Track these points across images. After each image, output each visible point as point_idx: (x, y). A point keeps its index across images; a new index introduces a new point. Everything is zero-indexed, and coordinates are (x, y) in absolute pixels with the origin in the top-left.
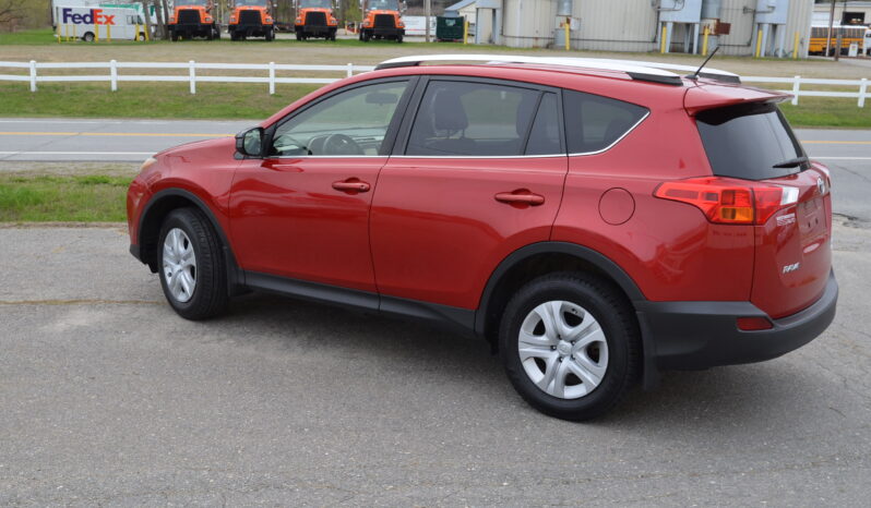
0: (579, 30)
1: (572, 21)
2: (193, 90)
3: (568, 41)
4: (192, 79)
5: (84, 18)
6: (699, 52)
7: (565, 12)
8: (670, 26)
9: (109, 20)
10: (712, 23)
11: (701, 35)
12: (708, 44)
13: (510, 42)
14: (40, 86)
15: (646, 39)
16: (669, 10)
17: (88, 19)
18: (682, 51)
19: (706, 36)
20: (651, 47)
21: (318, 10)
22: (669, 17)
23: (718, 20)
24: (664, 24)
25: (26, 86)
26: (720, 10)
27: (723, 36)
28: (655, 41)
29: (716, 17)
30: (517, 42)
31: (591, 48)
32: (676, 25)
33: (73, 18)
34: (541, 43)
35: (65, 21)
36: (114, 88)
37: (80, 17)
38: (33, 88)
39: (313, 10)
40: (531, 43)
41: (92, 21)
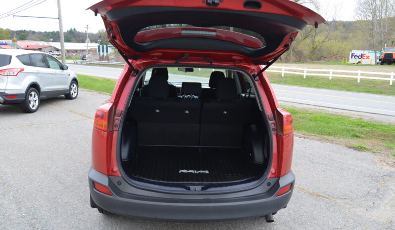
2: (359, 81)
4: (359, 77)
5: (358, 57)
9: (368, 58)
14: (307, 76)
17: (360, 57)
25: (303, 76)
33: (355, 57)
35: (352, 58)
36: (330, 79)
37: (357, 56)
38: (304, 77)
41: (361, 58)
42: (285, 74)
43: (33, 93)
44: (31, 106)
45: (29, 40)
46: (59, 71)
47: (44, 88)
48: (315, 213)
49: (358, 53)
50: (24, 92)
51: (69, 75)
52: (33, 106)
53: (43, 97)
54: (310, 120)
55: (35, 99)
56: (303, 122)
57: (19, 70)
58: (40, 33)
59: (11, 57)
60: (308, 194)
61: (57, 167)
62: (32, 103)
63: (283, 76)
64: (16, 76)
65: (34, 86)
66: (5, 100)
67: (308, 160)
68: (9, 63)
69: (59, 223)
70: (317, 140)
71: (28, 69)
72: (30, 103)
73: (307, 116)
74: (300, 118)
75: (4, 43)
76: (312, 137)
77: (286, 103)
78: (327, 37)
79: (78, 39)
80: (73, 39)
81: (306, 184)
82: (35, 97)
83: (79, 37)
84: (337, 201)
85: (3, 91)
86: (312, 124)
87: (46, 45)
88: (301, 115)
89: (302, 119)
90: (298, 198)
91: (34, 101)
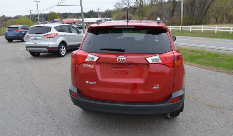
42: (217, 31)
43: (63, 46)
44: (62, 53)
45: (69, 18)
46: (77, 34)
47: (69, 44)
48: (207, 117)
50: (58, 46)
51: (83, 36)
52: (63, 53)
53: (68, 48)
54: (227, 61)
55: (64, 50)
56: (222, 62)
57: (55, 34)
58: (75, 14)
59: (51, 28)
60: (206, 105)
61: (67, 85)
62: (62, 52)
63: (216, 32)
64: (54, 37)
65: (63, 43)
66: (49, 50)
67: (214, 85)
68: (50, 31)
69: (60, 112)
70: (226, 73)
71: (60, 33)
72: (61, 52)
73: (225, 58)
74: (220, 59)
75: (57, 20)
76: (223, 71)
77: (213, 50)
79: (94, 16)
80: (92, 16)
81: (207, 99)
82: (64, 48)
83: (95, 15)
84: (226, 111)
85: (47, 46)
86: (228, 63)
87: (77, 20)
88: (221, 57)
89: (221, 60)
90: (198, 107)
91: (63, 51)
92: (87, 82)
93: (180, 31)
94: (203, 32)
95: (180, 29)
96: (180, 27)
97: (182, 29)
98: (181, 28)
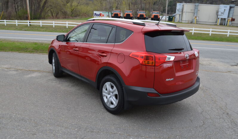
0: (199, 19)
1: (197, 17)
3: (195, 22)
5: (98, 15)
6: (227, 25)
7: (195, 15)
8: (220, 19)
9: (103, 15)
10: (230, 19)
11: (227, 21)
12: (229, 23)
13: (183, 22)
15: (214, 22)
16: (220, 15)
18: (223, 25)
19: (229, 22)
20: (215, 24)
21: (142, 14)
22: (220, 17)
23: (232, 18)
24: (219, 18)
26: (233, 16)
27: (233, 22)
28: (216, 22)
29: (232, 17)
30: (184, 22)
31: (201, 23)
32: (222, 19)
33: (96, 15)
34: (190, 22)
35: (95, 16)
39: (141, 14)
40: (187, 22)
41: (100, 16)
49: (98, 13)
63: (67, 27)
78: (79, 3)
92: (167, 80)
93: (29, 26)
94: (55, 27)
95: (29, 24)
96: (28, 21)
97: (30, 24)
98: (30, 22)
